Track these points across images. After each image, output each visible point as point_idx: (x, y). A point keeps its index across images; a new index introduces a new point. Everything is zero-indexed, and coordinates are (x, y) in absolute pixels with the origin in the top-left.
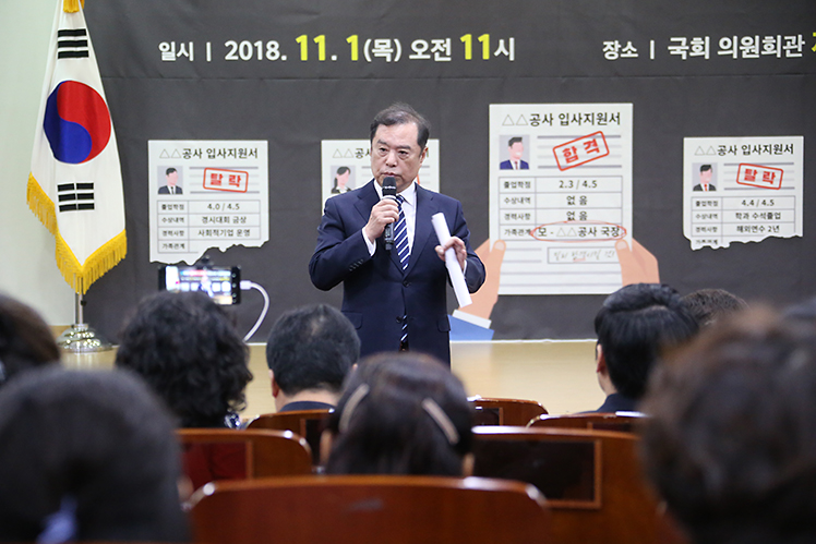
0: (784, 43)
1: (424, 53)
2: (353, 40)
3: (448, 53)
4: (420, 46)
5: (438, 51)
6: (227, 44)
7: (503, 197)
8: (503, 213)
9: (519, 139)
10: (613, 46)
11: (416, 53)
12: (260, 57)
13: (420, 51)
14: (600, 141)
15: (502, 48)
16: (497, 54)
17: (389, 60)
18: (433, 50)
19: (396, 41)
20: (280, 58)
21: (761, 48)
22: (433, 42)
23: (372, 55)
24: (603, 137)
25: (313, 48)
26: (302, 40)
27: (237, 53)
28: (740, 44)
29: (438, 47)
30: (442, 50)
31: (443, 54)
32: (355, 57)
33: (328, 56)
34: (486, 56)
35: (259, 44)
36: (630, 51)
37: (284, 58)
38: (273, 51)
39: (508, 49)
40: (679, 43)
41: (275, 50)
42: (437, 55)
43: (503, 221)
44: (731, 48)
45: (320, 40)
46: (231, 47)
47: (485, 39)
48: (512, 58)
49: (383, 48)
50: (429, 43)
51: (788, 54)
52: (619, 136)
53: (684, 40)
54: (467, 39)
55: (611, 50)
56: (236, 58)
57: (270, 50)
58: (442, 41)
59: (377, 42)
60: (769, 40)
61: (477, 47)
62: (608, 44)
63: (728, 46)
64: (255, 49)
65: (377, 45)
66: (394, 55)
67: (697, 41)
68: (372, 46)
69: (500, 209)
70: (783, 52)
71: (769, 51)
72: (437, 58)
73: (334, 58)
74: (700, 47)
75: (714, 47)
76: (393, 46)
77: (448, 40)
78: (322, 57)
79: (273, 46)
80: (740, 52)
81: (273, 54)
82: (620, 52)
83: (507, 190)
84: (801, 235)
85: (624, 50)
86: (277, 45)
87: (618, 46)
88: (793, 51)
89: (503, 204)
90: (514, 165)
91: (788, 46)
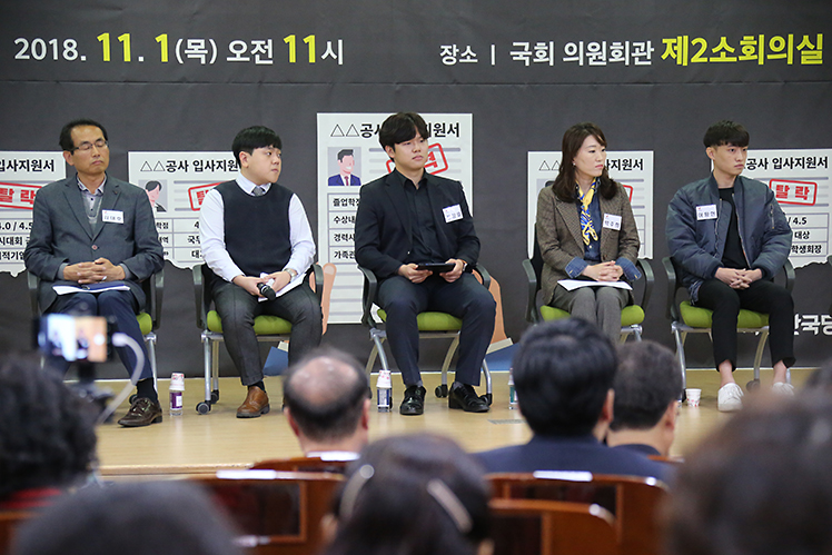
0: (632, 50)
1: (242, 55)
2: (163, 39)
3: (270, 56)
4: (238, 47)
5: (259, 52)
6: (17, 42)
7: (333, 216)
8: (333, 233)
9: (349, 152)
10: (451, 50)
11: (235, 56)
12: (56, 58)
13: (238, 53)
14: (437, 155)
15: (329, 50)
16: (324, 57)
17: (203, 62)
18: (253, 52)
19: (212, 41)
20: (79, 57)
21: (609, 55)
22: (253, 42)
23: (184, 56)
24: (441, 150)
25: (117, 47)
26: (105, 38)
27: (28, 52)
28: (586, 50)
29: (258, 48)
30: (264, 52)
31: (264, 56)
32: (165, 58)
33: (134, 57)
34: (312, 59)
35: (54, 42)
36: (469, 55)
37: (83, 58)
38: (71, 50)
39: (336, 52)
40: (522, 49)
41: (72, 49)
42: (257, 57)
43: (333, 242)
44: (577, 55)
45: (125, 38)
46: (22, 44)
47: (310, 40)
48: (341, 62)
49: (197, 49)
50: (249, 44)
51: (637, 62)
52: (459, 150)
53: (527, 45)
54: (291, 40)
55: (449, 54)
56: (28, 57)
57: (68, 49)
58: (264, 42)
59: (190, 42)
60: (616, 46)
61: (302, 49)
62: (446, 48)
63: (574, 52)
64: (50, 48)
65: (190, 46)
66: (209, 57)
67: (541, 46)
68: (184, 46)
69: (329, 229)
70: (632, 59)
71: (617, 58)
72: (258, 61)
73: (141, 59)
74: (544, 53)
75: (559, 53)
76: (208, 46)
77: (270, 41)
78: (127, 58)
79: (70, 45)
80: (586, 59)
81: (70, 54)
82: (458, 56)
83: (337, 208)
84: (651, 258)
85: (463, 55)
86: (75, 44)
87: (455, 50)
88: (641, 59)
89: (333, 224)
90: (344, 181)
91: (637, 53)
